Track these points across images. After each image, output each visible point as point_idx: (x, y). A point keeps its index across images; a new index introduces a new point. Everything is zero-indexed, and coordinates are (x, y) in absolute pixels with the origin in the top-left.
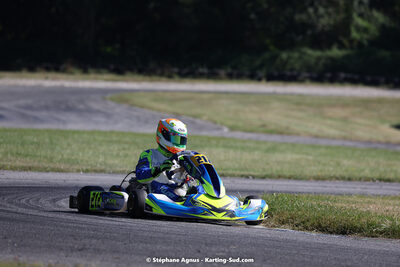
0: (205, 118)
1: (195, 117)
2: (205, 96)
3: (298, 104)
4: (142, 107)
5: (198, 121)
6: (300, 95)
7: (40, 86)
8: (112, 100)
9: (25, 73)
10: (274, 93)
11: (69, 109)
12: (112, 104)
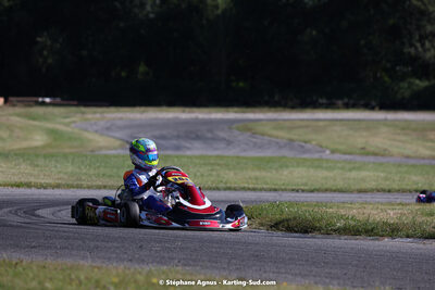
0: (314, 143)
1: (306, 142)
2: (321, 124)
3: (403, 129)
4: (263, 135)
5: (308, 146)
6: (406, 121)
7: (177, 118)
8: (238, 129)
9: (164, 108)
10: (386, 120)
11: (198, 138)
12: (236, 133)
